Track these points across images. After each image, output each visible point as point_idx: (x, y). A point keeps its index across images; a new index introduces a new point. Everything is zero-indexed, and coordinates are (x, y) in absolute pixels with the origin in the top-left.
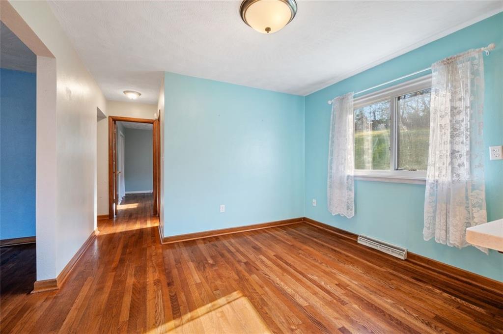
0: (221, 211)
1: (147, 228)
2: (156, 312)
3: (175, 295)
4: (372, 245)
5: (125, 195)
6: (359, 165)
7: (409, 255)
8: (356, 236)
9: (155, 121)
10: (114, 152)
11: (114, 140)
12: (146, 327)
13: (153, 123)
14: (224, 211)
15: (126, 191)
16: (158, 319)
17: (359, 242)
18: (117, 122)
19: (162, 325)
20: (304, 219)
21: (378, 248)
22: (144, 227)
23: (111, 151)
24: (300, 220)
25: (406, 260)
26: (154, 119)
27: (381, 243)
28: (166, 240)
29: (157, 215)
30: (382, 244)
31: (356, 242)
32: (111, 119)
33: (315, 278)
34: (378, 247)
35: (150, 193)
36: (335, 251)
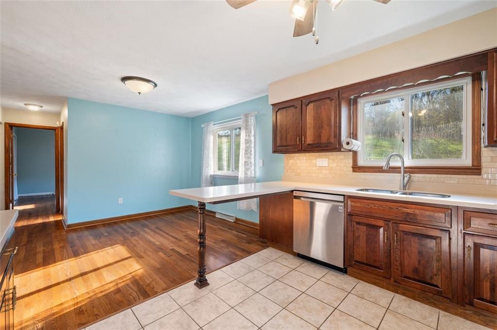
0: (119, 203)
1: (50, 222)
4: (222, 216)
5: (18, 198)
6: (220, 168)
7: (237, 219)
8: (215, 213)
9: (57, 128)
10: (11, 155)
11: (11, 144)
13: (55, 130)
14: (122, 203)
15: (18, 194)
17: (216, 216)
18: (13, 128)
20: (191, 206)
22: (47, 220)
23: (7, 155)
24: (187, 207)
25: (234, 222)
26: (56, 126)
28: (69, 226)
29: (60, 212)
31: (215, 217)
32: (8, 126)
33: (174, 234)
34: (224, 217)
35: (50, 195)
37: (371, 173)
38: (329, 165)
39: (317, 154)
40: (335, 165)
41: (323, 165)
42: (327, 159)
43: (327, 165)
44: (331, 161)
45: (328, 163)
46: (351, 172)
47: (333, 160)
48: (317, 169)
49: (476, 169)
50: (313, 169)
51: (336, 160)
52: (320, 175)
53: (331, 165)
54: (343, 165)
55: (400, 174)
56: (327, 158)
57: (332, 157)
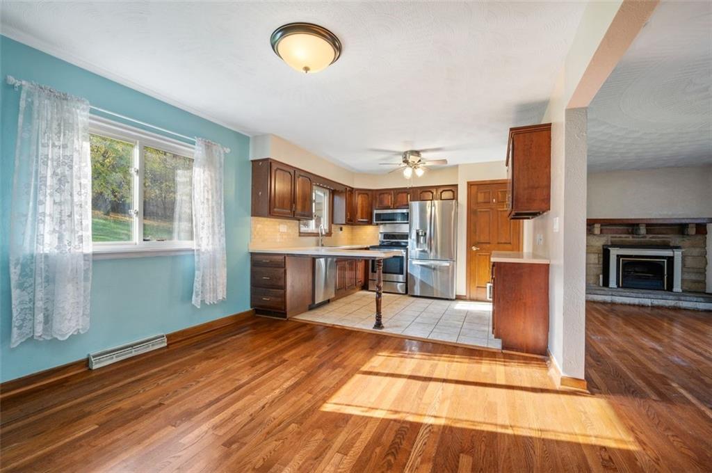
2: (425, 444)
3: (388, 455)
4: (122, 355)
7: (169, 337)
12: (442, 433)
16: (427, 433)
19: (426, 424)
21: (134, 354)
25: (168, 345)
27: (132, 346)
30: (135, 345)
34: (131, 352)
36: (139, 380)
40: (291, 231)
47: (289, 226)
49: (330, 234)
50: (278, 234)
51: (291, 227)
52: (281, 240)
53: (288, 231)
54: (294, 231)
57: (288, 224)
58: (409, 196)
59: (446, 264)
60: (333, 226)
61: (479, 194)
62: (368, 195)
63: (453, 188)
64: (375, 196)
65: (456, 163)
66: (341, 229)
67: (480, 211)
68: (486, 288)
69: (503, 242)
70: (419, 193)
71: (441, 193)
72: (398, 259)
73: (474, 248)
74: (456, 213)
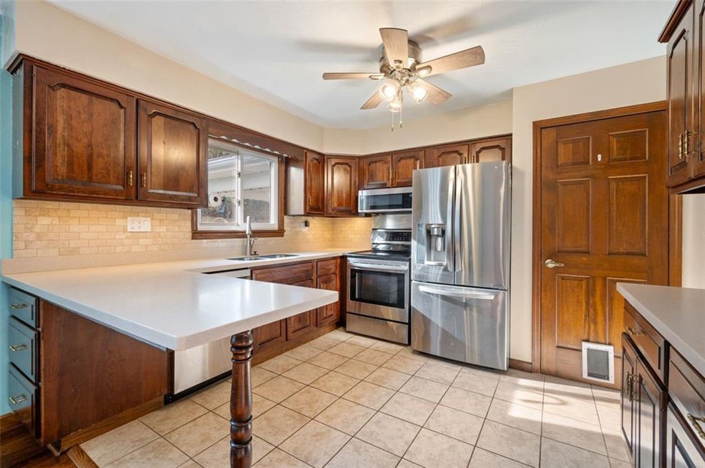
37: (213, 240)
38: (152, 229)
39: (128, 208)
40: (163, 229)
41: (140, 230)
42: (149, 219)
43: (149, 230)
44: (157, 223)
45: (152, 226)
46: (190, 241)
47: (160, 220)
48: (127, 238)
49: (280, 233)
50: (117, 237)
51: (166, 222)
52: (134, 249)
53: (158, 229)
54: (177, 229)
55: (245, 239)
56: (149, 217)
57: (156, 216)
58: (418, 162)
59: (487, 296)
60: (286, 219)
61: (561, 148)
62: (350, 167)
63: (503, 144)
64: (361, 168)
65: (507, 87)
66: (307, 224)
67: (564, 184)
68: (581, 351)
69: (622, 250)
70: (436, 156)
71: (478, 153)
72: (395, 279)
73: (550, 264)
74: (509, 191)
